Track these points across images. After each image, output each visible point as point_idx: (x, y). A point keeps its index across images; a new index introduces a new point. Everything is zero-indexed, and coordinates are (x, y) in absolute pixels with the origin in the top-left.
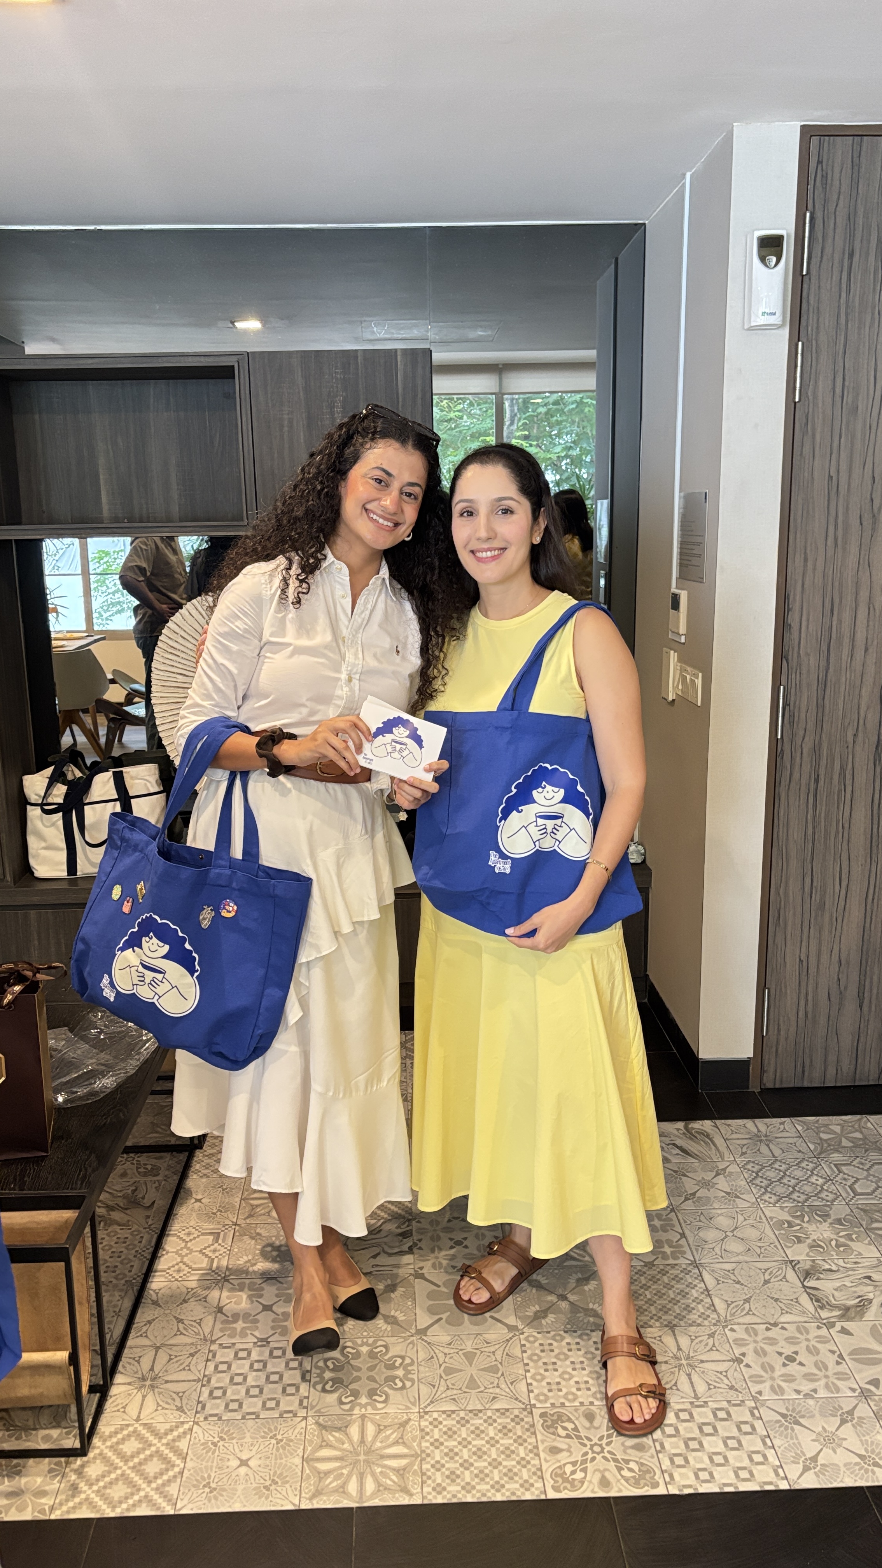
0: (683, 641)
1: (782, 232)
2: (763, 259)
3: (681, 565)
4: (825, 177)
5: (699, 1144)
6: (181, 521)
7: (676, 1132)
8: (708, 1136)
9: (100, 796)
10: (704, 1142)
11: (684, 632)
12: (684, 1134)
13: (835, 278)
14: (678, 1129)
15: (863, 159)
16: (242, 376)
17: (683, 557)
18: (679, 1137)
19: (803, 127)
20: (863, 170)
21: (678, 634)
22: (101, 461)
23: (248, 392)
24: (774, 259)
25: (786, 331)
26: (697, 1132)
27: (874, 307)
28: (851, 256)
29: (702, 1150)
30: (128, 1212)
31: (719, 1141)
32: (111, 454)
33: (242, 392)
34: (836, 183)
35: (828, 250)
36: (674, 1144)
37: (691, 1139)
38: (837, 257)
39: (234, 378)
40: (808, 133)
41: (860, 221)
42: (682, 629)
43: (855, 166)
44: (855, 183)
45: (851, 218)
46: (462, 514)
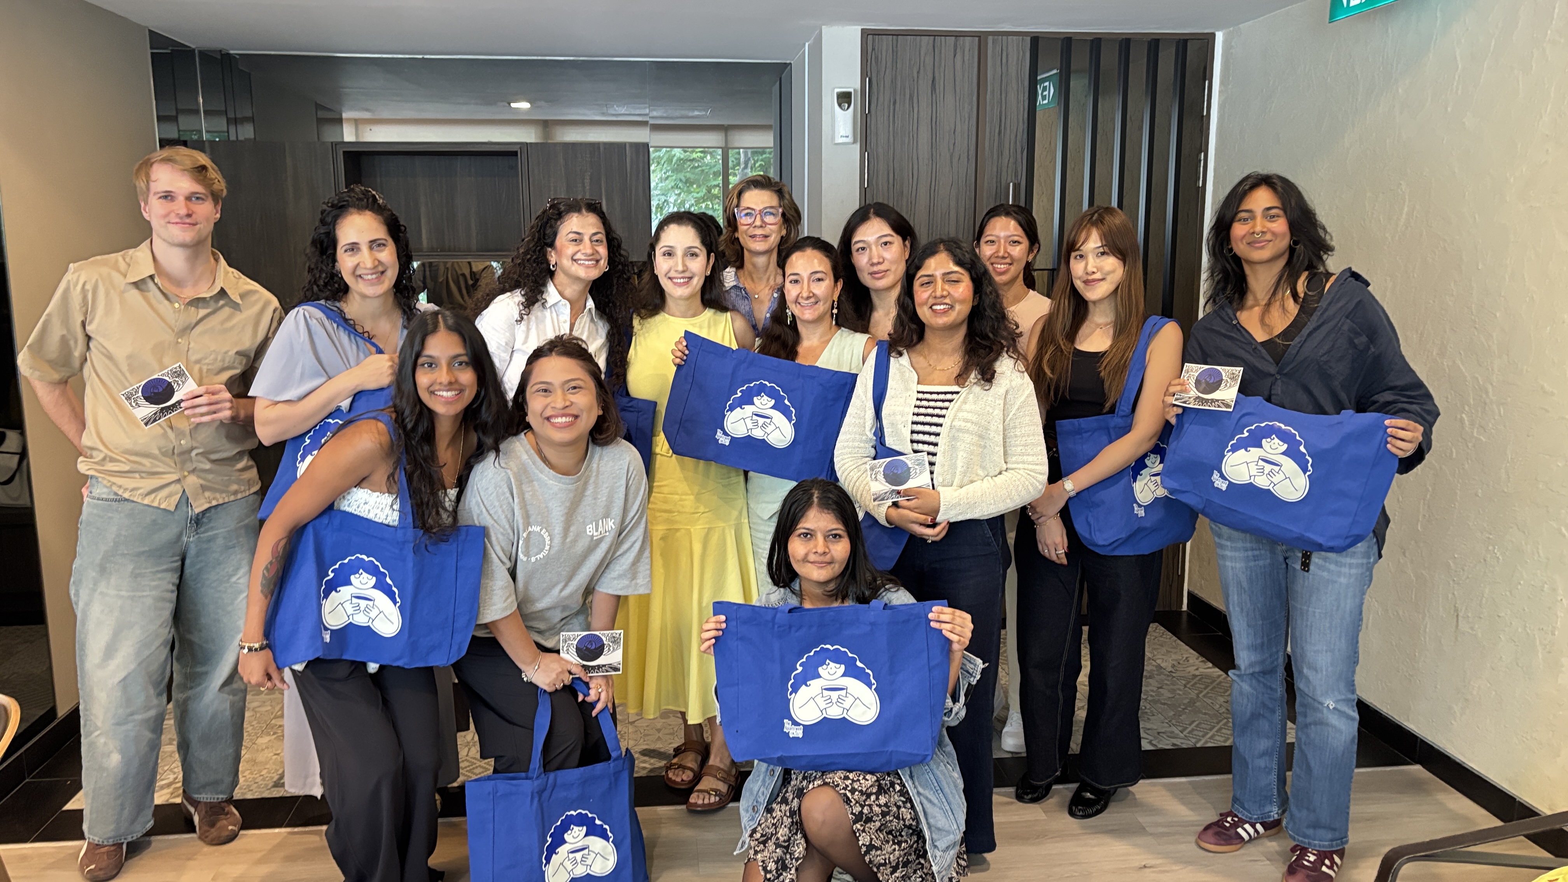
1: (851, 90)
2: (840, 105)
4: (876, 58)
6: (478, 251)
13: (886, 114)
15: (899, 48)
16: (523, 158)
19: (862, 30)
20: (899, 54)
22: (423, 210)
23: (527, 164)
24: (846, 105)
25: (857, 146)
27: (909, 133)
28: (895, 103)
33: (523, 165)
34: (884, 62)
35: (881, 99)
38: (886, 103)
40: (865, 33)
41: (899, 84)
43: (895, 52)
44: (895, 61)
45: (893, 81)
46: (664, 255)
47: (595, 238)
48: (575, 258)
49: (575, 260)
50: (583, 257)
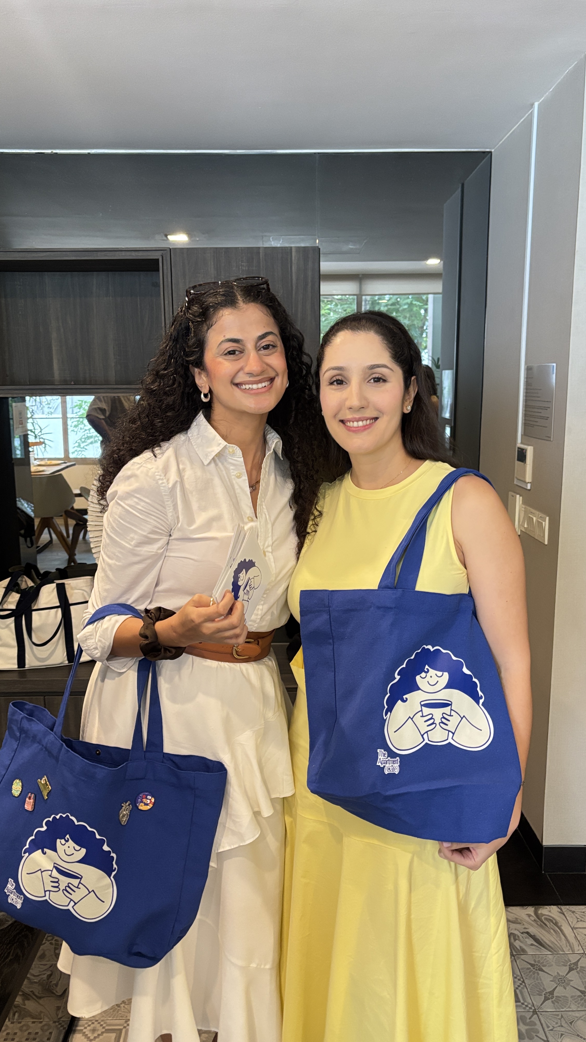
0: (529, 487)
3: (525, 424)
5: (549, 932)
7: (527, 918)
8: (556, 924)
9: (46, 603)
10: (554, 930)
11: (530, 481)
12: (535, 920)
14: (529, 916)
16: (165, 267)
17: (527, 418)
18: (532, 925)
21: (525, 482)
22: (54, 335)
23: (170, 280)
26: (546, 919)
29: (553, 940)
30: (41, 1001)
31: (567, 930)
32: (62, 330)
33: (165, 280)
36: (528, 933)
37: (541, 926)
39: (158, 270)
42: (529, 478)
46: (332, 384)
47: (264, 342)
48: (237, 381)
49: (237, 385)
50: (247, 379)
